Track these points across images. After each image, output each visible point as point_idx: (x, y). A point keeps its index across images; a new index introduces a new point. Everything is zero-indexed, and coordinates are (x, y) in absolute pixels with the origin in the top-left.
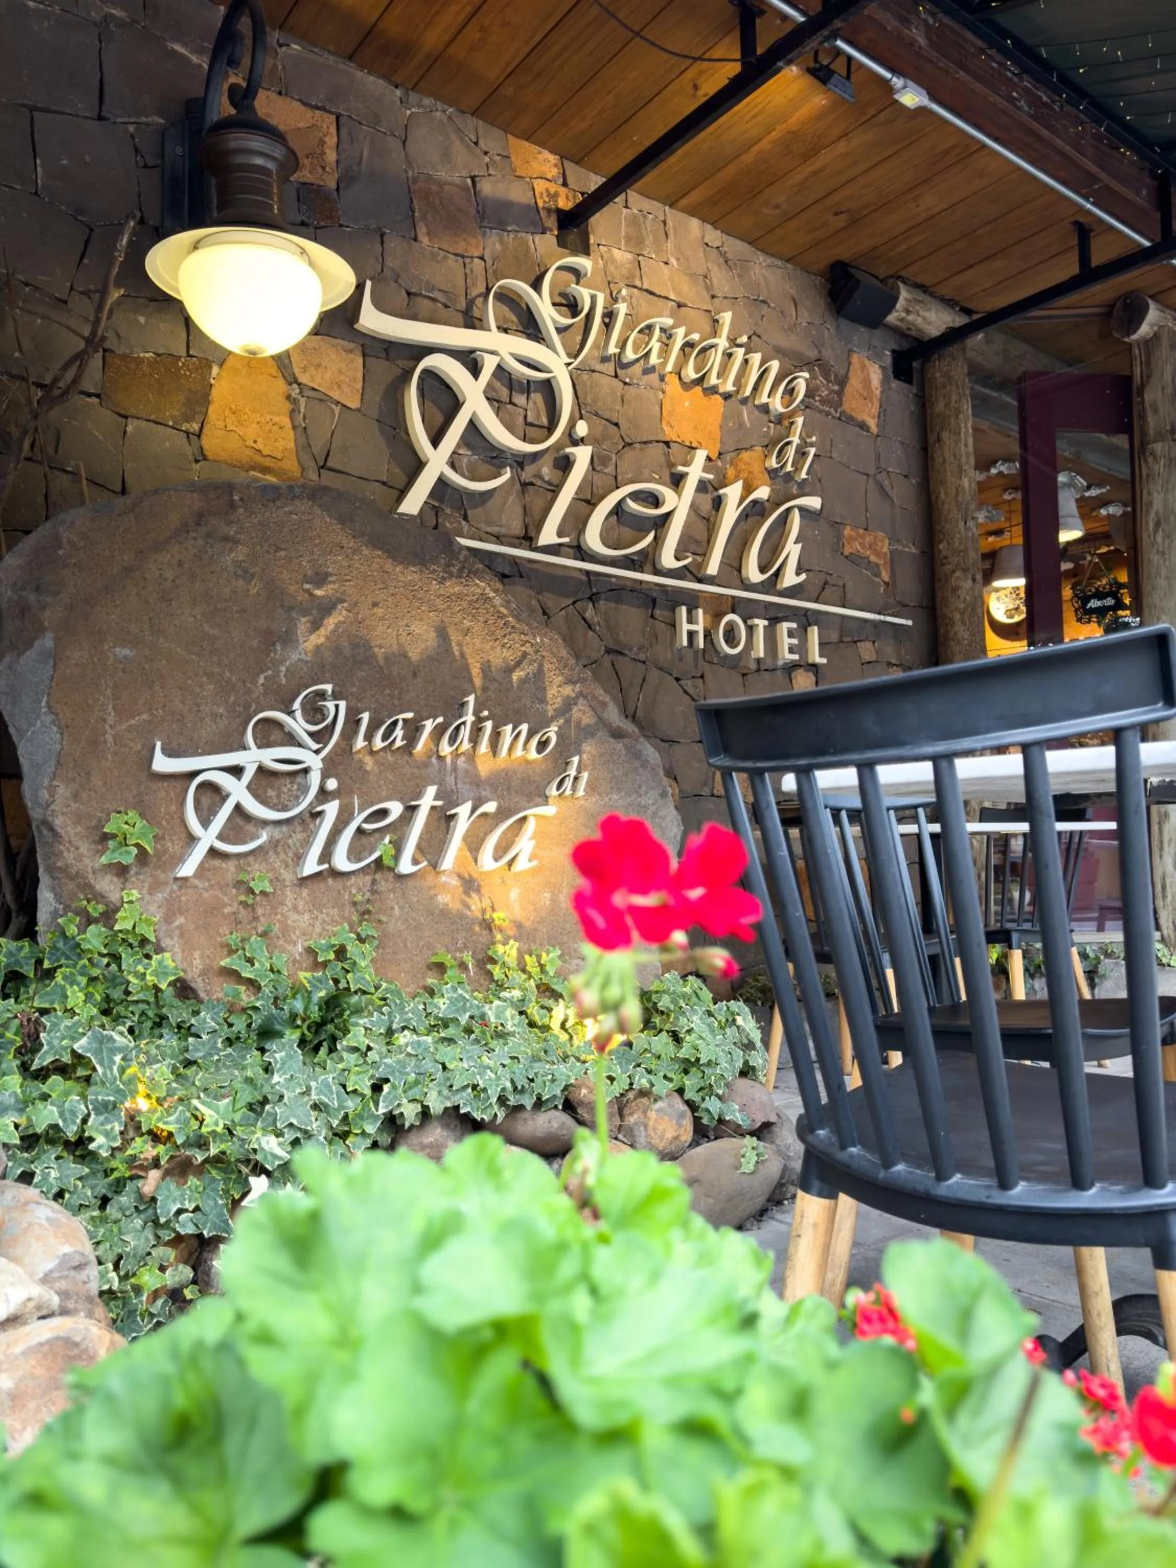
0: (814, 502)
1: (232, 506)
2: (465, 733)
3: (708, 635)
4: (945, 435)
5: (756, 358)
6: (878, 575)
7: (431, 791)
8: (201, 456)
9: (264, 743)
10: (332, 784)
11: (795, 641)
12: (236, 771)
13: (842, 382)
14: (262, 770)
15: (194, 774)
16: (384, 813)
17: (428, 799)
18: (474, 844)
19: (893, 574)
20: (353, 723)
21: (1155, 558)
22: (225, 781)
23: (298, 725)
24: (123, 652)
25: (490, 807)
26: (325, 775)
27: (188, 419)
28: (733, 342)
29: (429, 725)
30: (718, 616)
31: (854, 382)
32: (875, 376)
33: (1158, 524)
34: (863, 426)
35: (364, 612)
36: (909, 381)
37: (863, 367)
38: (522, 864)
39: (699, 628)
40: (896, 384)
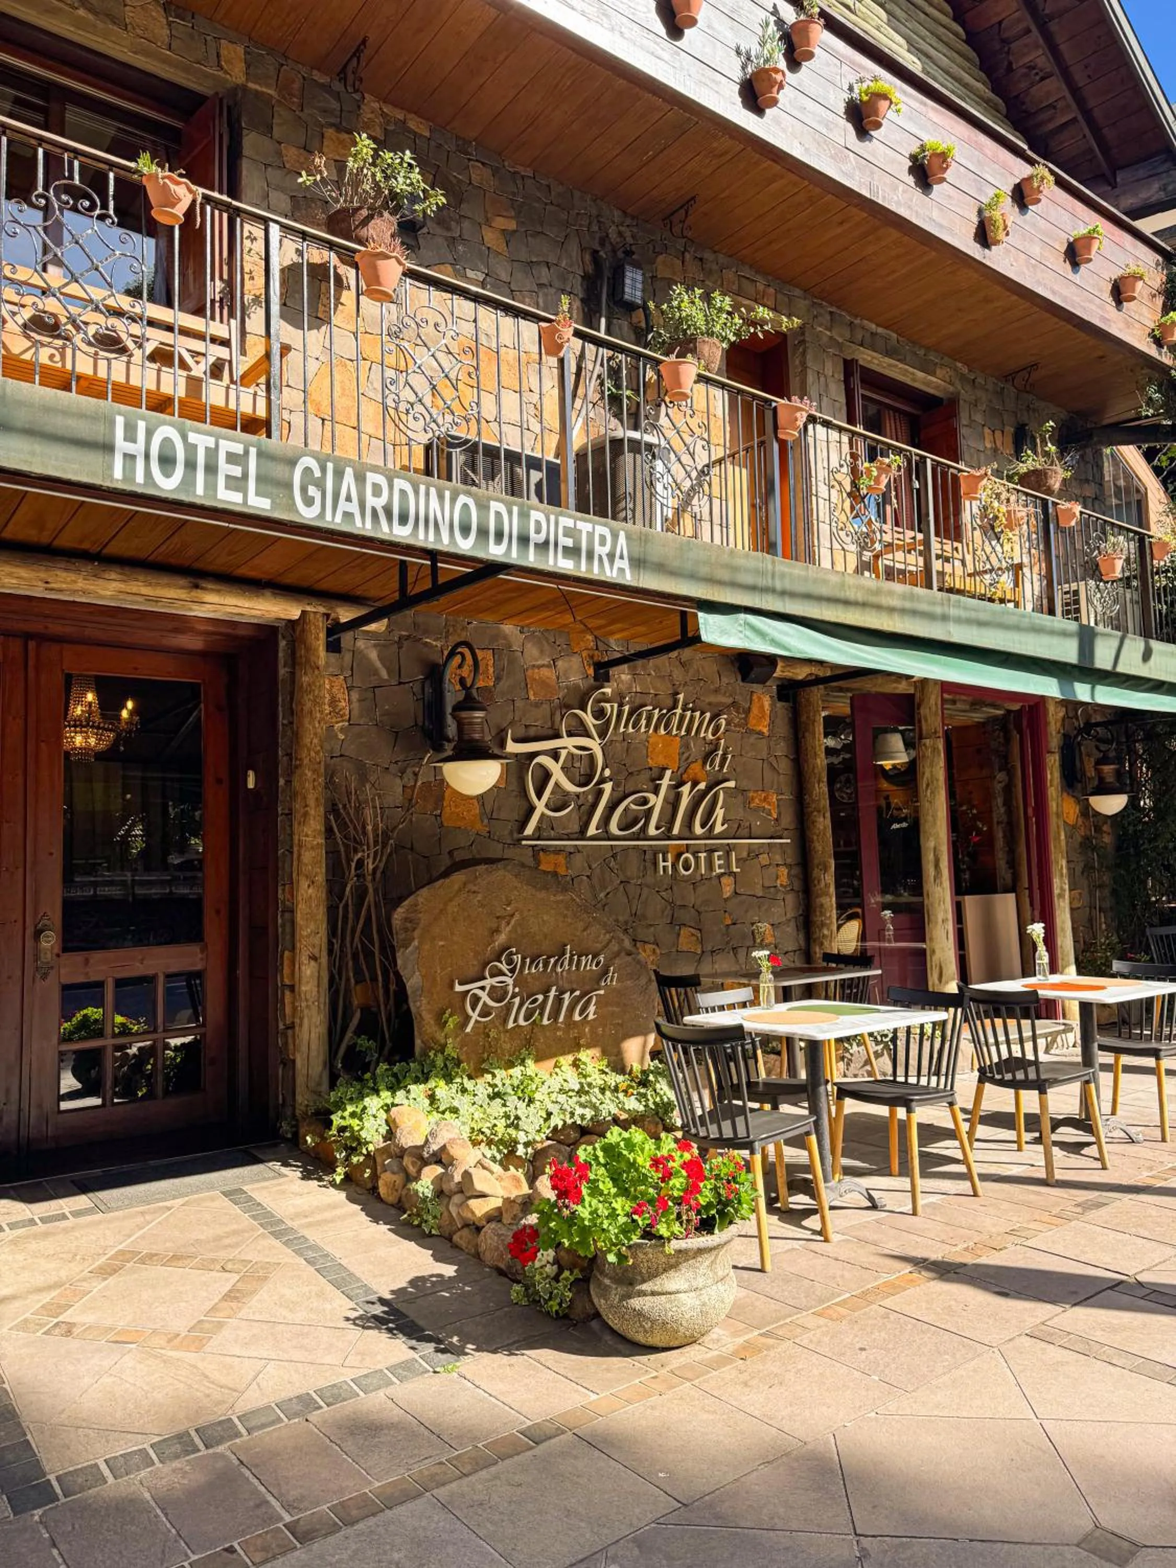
0: (732, 784)
1: (476, 878)
2: (566, 963)
3: (673, 865)
4: (807, 734)
5: (698, 714)
6: (770, 814)
7: (554, 988)
8: (441, 826)
9: (492, 976)
10: (517, 990)
11: (722, 862)
12: (483, 988)
13: (748, 711)
14: (492, 987)
15: (468, 991)
16: (536, 1000)
17: (553, 993)
18: (571, 1009)
19: (779, 814)
20: (523, 963)
21: (927, 804)
22: (479, 992)
23: (504, 967)
24: (441, 943)
25: (577, 993)
26: (515, 986)
27: (436, 809)
28: (684, 710)
29: (552, 960)
30: (679, 855)
31: (755, 711)
32: (767, 702)
33: (928, 785)
34: (760, 733)
35: (526, 913)
36: (787, 700)
37: (759, 698)
38: (591, 1017)
39: (669, 864)
40: (779, 704)
